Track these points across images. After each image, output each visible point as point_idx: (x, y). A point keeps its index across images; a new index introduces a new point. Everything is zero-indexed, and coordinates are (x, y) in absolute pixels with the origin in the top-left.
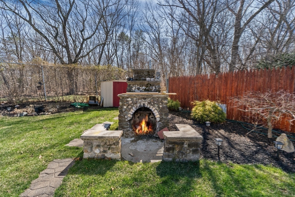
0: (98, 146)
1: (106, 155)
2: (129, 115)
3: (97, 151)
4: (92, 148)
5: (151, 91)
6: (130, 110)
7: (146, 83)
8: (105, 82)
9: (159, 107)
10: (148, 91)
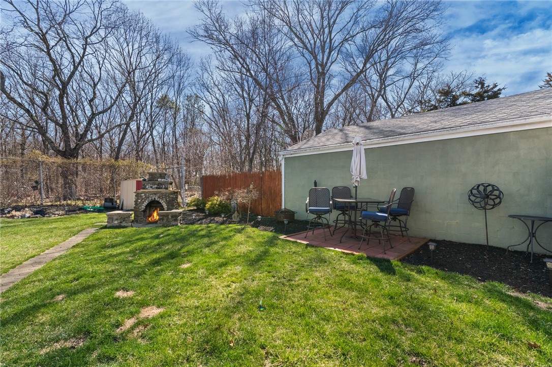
0: (117, 219)
1: (121, 224)
2: (143, 207)
3: (116, 222)
4: (113, 220)
5: (161, 189)
6: (143, 203)
7: (157, 182)
8: (126, 182)
9: (167, 200)
10: (159, 188)
